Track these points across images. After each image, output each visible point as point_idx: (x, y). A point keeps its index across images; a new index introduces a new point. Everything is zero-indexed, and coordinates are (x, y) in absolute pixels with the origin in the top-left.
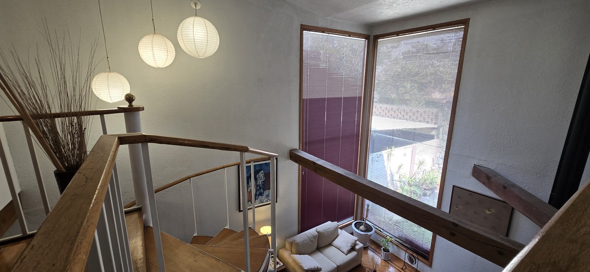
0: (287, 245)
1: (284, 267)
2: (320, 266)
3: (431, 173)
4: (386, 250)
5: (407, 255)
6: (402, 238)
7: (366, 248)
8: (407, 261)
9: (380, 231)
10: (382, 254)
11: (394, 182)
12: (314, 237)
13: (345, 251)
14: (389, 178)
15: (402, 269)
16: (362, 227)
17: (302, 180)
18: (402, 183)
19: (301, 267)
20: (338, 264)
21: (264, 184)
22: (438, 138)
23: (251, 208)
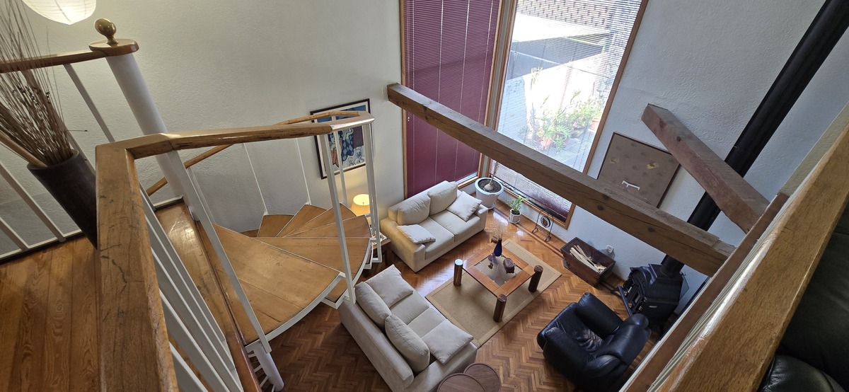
0: (391, 215)
1: (389, 241)
2: (433, 237)
3: (587, 106)
4: (515, 212)
5: (541, 216)
6: (536, 196)
7: (491, 211)
8: (540, 224)
9: (510, 189)
10: (510, 216)
11: (536, 120)
12: (425, 203)
13: (465, 217)
14: (529, 115)
15: (532, 232)
16: (488, 186)
17: (407, 129)
18: (546, 122)
19: (410, 241)
20: (456, 233)
21: (352, 139)
22: (607, 50)
23: (339, 173)
